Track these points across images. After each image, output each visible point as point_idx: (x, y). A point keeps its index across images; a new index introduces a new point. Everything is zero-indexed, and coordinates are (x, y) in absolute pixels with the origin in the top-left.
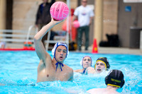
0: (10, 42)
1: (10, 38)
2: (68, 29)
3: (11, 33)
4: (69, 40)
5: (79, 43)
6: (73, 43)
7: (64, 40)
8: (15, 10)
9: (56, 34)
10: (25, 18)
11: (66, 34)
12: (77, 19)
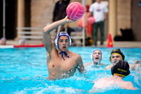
0: (29, 39)
1: (29, 35)
2: (83, 25)
3: (29, 31)
4: (85, 36)
5: (95, 38)
6: (89, 39)
7: (81, 35)
8: (33, 8)
9: (73, 30)
10: (42, 15)
11: (82, 30)
12: (92, 15)
